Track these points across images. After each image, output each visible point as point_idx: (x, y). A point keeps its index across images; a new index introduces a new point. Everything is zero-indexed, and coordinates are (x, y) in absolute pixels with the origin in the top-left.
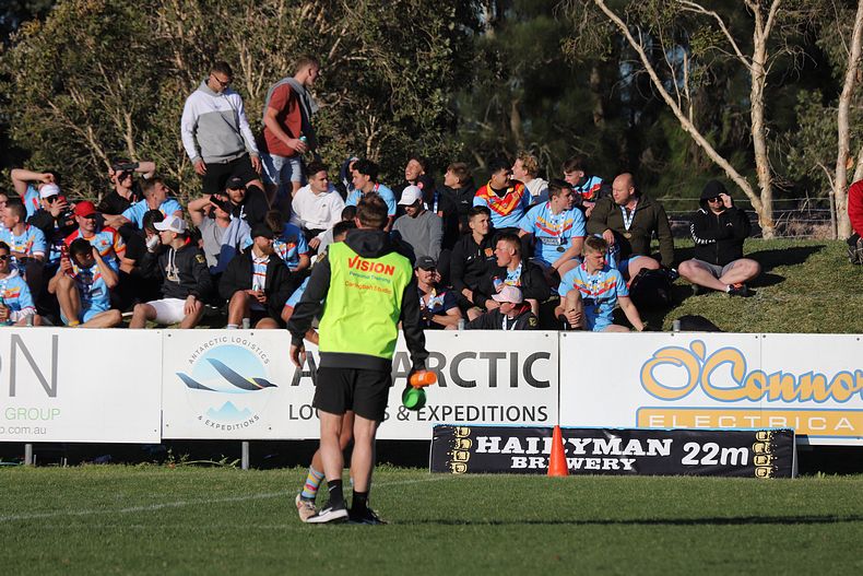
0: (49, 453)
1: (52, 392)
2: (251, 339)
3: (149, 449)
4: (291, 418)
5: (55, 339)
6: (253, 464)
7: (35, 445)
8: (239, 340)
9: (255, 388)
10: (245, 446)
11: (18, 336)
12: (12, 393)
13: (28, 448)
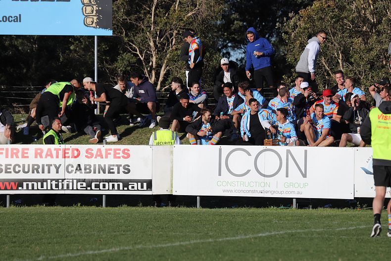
0: (304, 203)
1: (305, 176)
3: (348, 202)
5: (306, 151)
7: (297, 199)
11: (288, 152)
12: (287, 176)
13: (294, 201)
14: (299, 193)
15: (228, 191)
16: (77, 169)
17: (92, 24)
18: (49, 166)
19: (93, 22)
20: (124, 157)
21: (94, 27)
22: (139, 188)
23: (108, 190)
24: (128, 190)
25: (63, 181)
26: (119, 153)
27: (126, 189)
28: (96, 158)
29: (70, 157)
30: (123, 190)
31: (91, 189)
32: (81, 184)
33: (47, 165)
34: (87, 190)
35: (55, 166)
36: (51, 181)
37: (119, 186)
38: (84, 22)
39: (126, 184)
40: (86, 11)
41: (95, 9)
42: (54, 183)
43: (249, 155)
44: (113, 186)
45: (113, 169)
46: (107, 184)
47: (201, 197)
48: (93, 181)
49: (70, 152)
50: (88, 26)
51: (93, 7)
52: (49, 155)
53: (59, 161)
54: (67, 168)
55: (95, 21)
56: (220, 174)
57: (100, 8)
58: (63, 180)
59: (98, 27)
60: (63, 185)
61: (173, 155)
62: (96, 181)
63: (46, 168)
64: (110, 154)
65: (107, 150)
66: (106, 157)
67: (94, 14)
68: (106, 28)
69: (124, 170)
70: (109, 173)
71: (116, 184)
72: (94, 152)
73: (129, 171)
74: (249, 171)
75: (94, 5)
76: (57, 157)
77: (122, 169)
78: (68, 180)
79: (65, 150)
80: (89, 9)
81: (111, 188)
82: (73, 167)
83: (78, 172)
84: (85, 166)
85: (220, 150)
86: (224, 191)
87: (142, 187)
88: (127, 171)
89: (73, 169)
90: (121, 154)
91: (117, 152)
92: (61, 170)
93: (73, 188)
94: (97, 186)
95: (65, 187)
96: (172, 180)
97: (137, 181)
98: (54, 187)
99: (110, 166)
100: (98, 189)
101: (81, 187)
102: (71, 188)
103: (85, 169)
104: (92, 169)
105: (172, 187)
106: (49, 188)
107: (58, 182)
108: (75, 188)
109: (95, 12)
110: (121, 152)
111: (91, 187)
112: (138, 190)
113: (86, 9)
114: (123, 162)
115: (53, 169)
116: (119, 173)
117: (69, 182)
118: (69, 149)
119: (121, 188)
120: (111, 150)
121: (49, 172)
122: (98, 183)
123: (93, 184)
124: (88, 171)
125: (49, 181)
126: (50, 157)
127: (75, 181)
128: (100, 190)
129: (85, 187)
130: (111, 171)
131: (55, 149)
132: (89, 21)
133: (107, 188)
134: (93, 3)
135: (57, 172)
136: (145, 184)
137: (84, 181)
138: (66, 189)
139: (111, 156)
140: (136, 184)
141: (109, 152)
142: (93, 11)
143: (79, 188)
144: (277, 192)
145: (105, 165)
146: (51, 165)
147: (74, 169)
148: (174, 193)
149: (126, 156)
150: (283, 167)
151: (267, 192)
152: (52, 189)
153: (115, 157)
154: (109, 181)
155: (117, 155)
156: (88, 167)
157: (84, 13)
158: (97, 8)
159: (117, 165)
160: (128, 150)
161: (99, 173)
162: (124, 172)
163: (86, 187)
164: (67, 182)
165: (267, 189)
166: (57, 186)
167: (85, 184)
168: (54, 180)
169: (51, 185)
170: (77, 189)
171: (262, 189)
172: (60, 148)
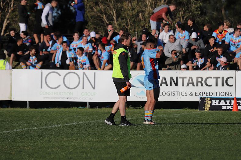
0: (93, 105)
5: (95, 73)
11: (84, 73)
12: (83, 88)
13: (88, 104)
14: (90, 99)
15: (46, 98)
43: (60, 75)
47: (30, 102)
56: (41, 88)
61: (11, 76)
74: (60, 86)
85: (42, 73)
86: (44, 98)
96: (11, 91)
105: (11, 96)
144: (77, 98)
148: (13, 100)
150: (81, 83)
151: (71, 98)
165: (71, 96)
171: (68, 96)
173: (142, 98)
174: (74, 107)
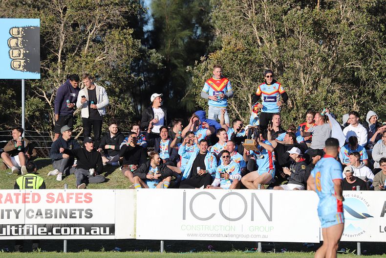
0: (268, 247)
1: (270, 219)
2: (360, 195)
3: (306, 245)
4: (380, 232)
5: (271, 195)
6: (362, 253)
7: (262, 243)
8: (355, 196)
9: (363, 218)
10: (359, 245)
11: (254, 195)
12: (252, 220)
13: (259, 244)
14: (264, 237)
15: (192, 235)
16: (37, 214)
17: (19, 68)
18: (9, 211)
19: (20, 66)
20: (86, 201)
21: (21, 71)
22: (102, 233)
23: (70, 235)
24: (90, 234)
25: (23, 227)
26: (81, 198)
27: (88, 233)
28: (57, 202)
29: (31, 202)
30: (85, 235)
31: (52, 235)
32: (42, 230)
33: (6, 210)
34: (47, 235)
35: (15, 211)
36: (11, 227)
37: (80, 230)
38: (11, 66)
39: (88, 228)
40: (12, 54)
41: (22, 52)
42: (13, 228)
43: (214, 198)
44: (75, 230)
45: (75, 213)
46: (68, 229)
47: (165, 241)
48: (53, 226)
49: (30, 196)
50: (15, 70)
51: (20, 51)
52: (8, 200)
53: (19, 206)
54: (28, 213)
55: (22, 64)
56: (184, 218)
57: (27, 52)
58: (23, 225)
59: (25, 70)
60: (23, 230)
61: (136, 199)
62: (58, 225)
63: (6, 214)
64: (72, 198)
65: (68, 195)
66: (68, 202)
67: (21, 57)
68: (33, 71)
69: (86, 215)
70: (70, 218)
71: (78, 229)
72: (56, 197)
73: (91, 216)
74: (213, 215)
75: (21, 48)
76: (17, 202)
77: (84, 214)
78: (29, 226)
79: (25, 194)
80: (16, 52)
81: (72, 233)
82: (33, 212)
83: (39, 217)
84: (46, 210)
85: (185, 194)
86: (188, 235)
87: (105, 232)
88: (89, 216)
89: (33, 214)
90: (83, 199)
91: (79, 196)
92: (21, 215)
93: (33, 234)
94: (58, 231)
95: (25, 233)
96: (135, 225)
97: (99, 226)
98: (13, 233)
99: (71, 210)
100: (60, 234)
101: (41, 233)
102: (31, 233)
103: (46, 214)
104: (53, 214)
105: (135, 231)
106: (9, 233)
107: (18, 227)
108: (35, 233)
109: (22, 55)
110: (83, 196)
111: (52, 231)
112: (100, 235)
113: (12, 52)
114: (85, 206)
115: (13, 214)
116: (80, 217)
117: (29, 227)
118: (29, 194)
119: (83, 233)
120: (72, 194)
121: (8, 217)
122: (60, 228)
123: (54, 230)
124: (49, 216)
125: (8, 227)
126: (9, 202)
127: (35, 227)
128: (61, 235)
129: (45, 233)
130: (73, 215)
131: (15, 194)
132: (16, 64)
133: (68, 233)
134: (20, 46)
135: (17, 217)
136: (108, 229)
137: (45, 226)
138: (26, 234)
139: (73, 201)
140: (98, 228)
141: (70, 196)
142: (20, 55)
143: (39, 233)
144: (242, 236)
145: (66, 210)
146: (11, 210)
147: (35, 214)
148: (138, 238)
149: (88, 200)
150: (248, 211)
151: (232, 236)
152: (11, 235)
153: (77, 201)
154: (70, 226)
155: (79, 200)
156: (49, 212)
157: (11, 56)
158: (24, 52)
159: (78, 210)
160: (91, 195)
161: (61, 217)
162: (86, 217)
163: (47, 233)
164: (27, 227)
165: (232, 232)
166: (17, 231)
167: (45, 230)
168: (13, 225)
169: (11, 230)
170: (38, 235)
171: (227, 233)
172: (20, 192)
173: (351, 236)
174: (236, 251)
